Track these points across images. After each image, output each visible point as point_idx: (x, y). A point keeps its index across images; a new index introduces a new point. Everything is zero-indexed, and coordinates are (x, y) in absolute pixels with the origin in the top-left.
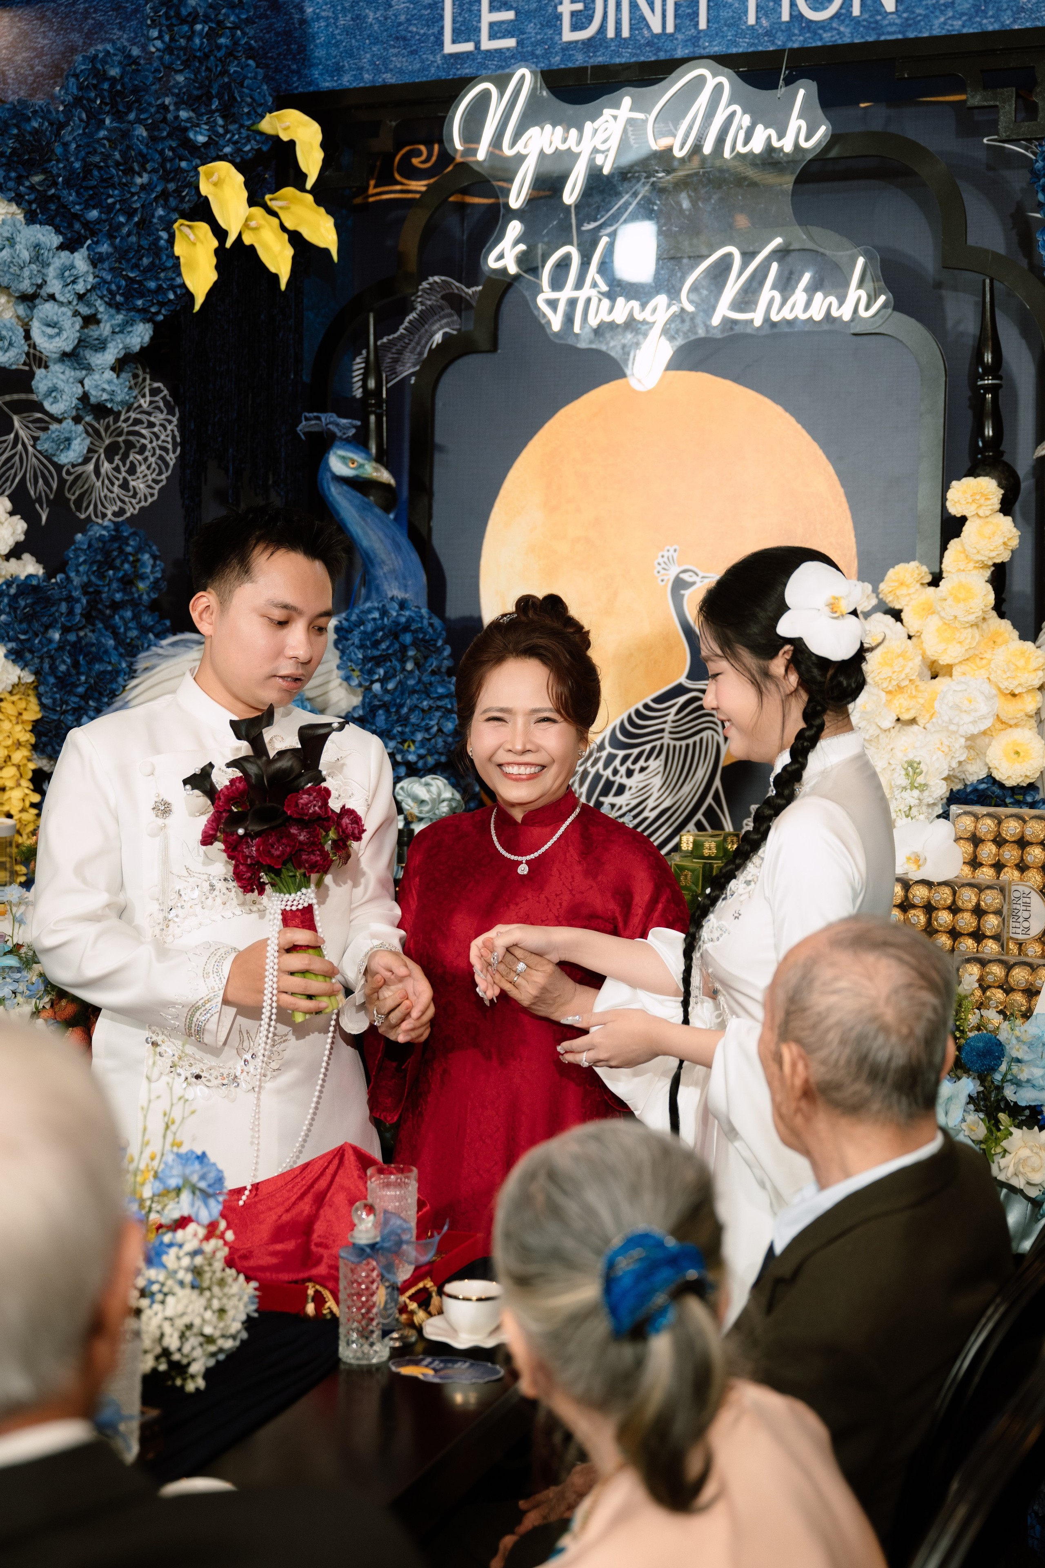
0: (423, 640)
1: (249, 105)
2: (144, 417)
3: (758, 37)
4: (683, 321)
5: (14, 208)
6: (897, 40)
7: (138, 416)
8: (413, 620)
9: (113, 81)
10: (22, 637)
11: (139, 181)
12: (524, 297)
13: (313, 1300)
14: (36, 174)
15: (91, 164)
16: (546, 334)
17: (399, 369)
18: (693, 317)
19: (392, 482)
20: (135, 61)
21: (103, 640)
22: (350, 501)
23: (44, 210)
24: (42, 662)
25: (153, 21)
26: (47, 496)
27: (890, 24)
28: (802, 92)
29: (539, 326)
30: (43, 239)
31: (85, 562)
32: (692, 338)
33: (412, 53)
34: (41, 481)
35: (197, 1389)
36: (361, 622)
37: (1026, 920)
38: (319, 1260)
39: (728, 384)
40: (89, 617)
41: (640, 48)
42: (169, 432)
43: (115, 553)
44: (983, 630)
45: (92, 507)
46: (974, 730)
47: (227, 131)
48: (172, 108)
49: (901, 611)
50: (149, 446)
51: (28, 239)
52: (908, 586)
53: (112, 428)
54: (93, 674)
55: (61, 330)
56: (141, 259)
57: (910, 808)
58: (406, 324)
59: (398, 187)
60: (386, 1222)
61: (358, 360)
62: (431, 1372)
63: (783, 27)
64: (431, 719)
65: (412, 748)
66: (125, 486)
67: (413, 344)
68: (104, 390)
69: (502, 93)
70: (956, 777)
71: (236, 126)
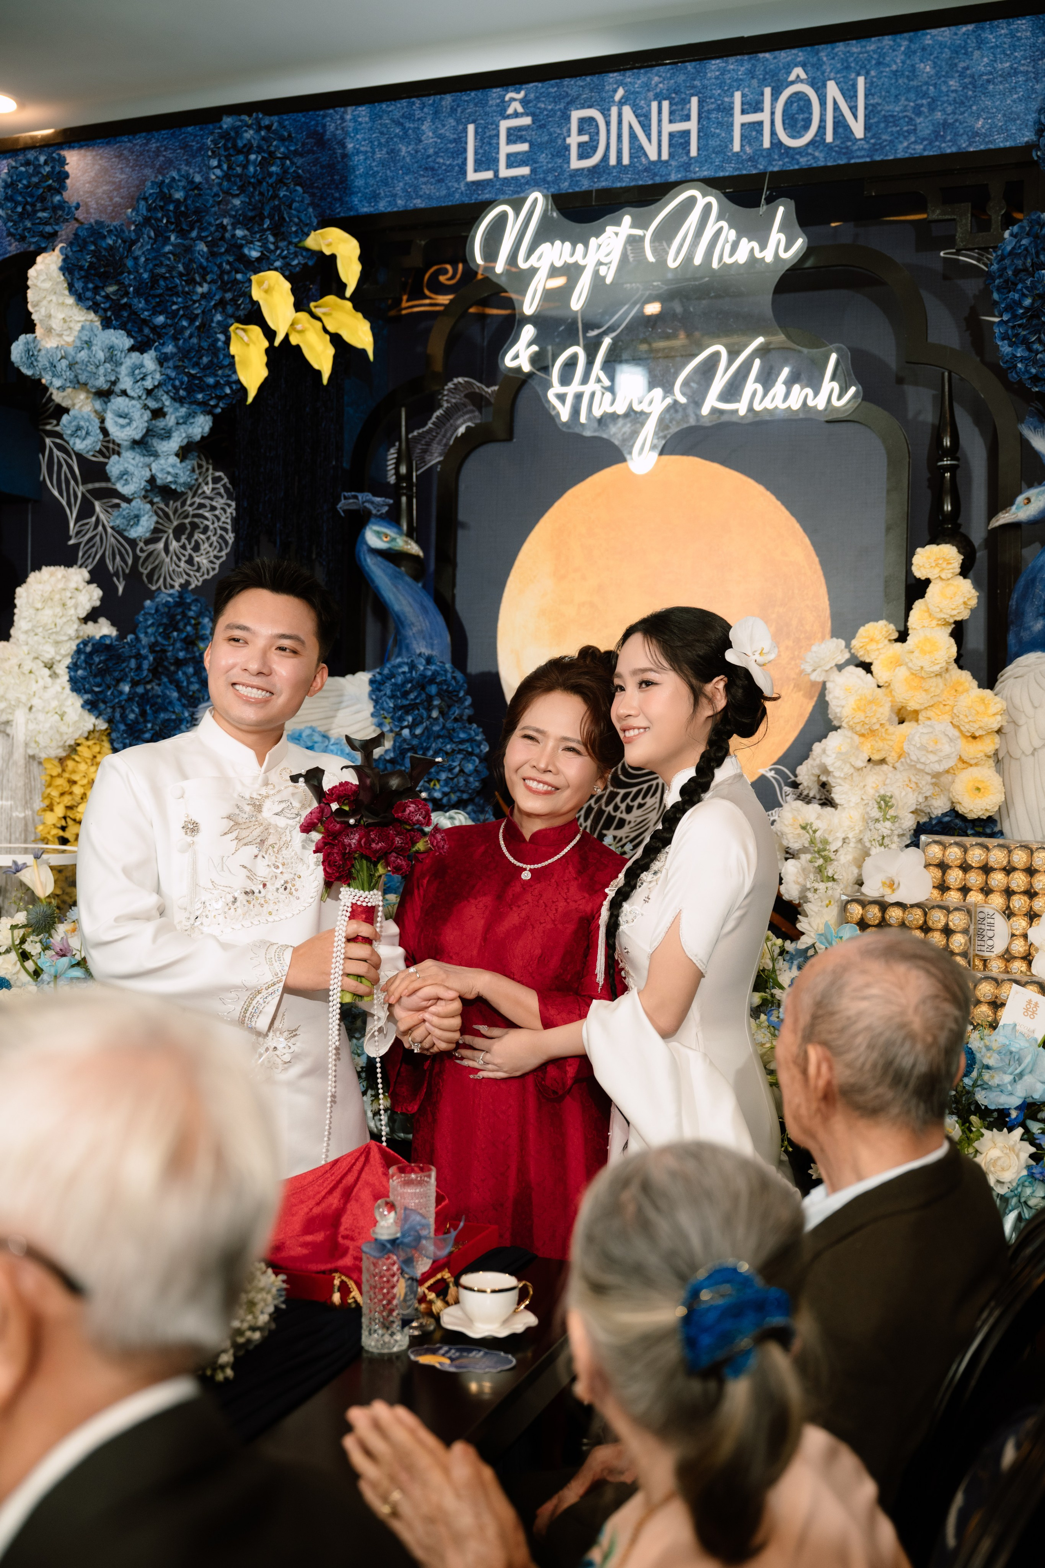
0: (447, 691)
1: (297, 225)
2: (207, 502)
3: (742, 163)
4: (676, 411)
5: (92, 316)
6: (865, 163)
7: (202, 501)
8: (438, 674)
9: (178, 202)
10: (97, 689)
11: (199, 290)
12: (536, 393)
13: (339, 1290)
14: (110, 285)
15: (158, 275)
16: (556, 425)
17: (428, 458)
18: (684, 407)
19: (421, 554)
20: (198, 187)
21: (168, 692)
22: (384, 571)
23: (118, 317)
24: (114, 712)
25: (213, 152)
26: (123, 570)
27: (859, 149)
28: (781, 209)
29: (550, 418)
30: (116, 341)
31: (152, 625)
32: (685, 426)
33: (439, 181)
34: (118, 558)
35: (226, 1379)
36: (392, 675)
37: (990, 938)
38: (345, 1251)
39: (716, 467)
40: (155, 672)
41: (638, 174)
42: (228, 514)
43: (179, 617)
44: (945, 679)
45: (161, 580)
46: (939, 768)
47: (277, 248)
48: (229, 228)
49: (871, 664)
50: (211, 527)
51: (103, 342)
52: (877, 642)
53: (180, 511)
54: (159, 721)
55: (131, 420)
56: (201, 358)
57: (883, 837)
58: (434, 419)
59: (427, 301)
60: (406, 1219)
61: (392, 451)
62: (448, 1361)
63: (764, 153)
64: (453, 761)
65: (438, 787)
66: (190, 561)
67: (440, 437)
68: (168, 473)
69: (517, 213)
70: (922, 811)
71: (285, 243)
